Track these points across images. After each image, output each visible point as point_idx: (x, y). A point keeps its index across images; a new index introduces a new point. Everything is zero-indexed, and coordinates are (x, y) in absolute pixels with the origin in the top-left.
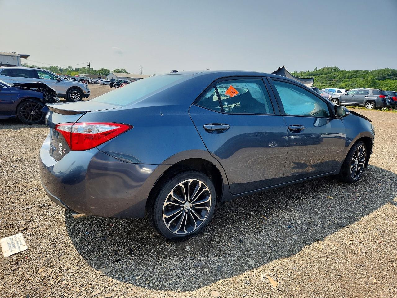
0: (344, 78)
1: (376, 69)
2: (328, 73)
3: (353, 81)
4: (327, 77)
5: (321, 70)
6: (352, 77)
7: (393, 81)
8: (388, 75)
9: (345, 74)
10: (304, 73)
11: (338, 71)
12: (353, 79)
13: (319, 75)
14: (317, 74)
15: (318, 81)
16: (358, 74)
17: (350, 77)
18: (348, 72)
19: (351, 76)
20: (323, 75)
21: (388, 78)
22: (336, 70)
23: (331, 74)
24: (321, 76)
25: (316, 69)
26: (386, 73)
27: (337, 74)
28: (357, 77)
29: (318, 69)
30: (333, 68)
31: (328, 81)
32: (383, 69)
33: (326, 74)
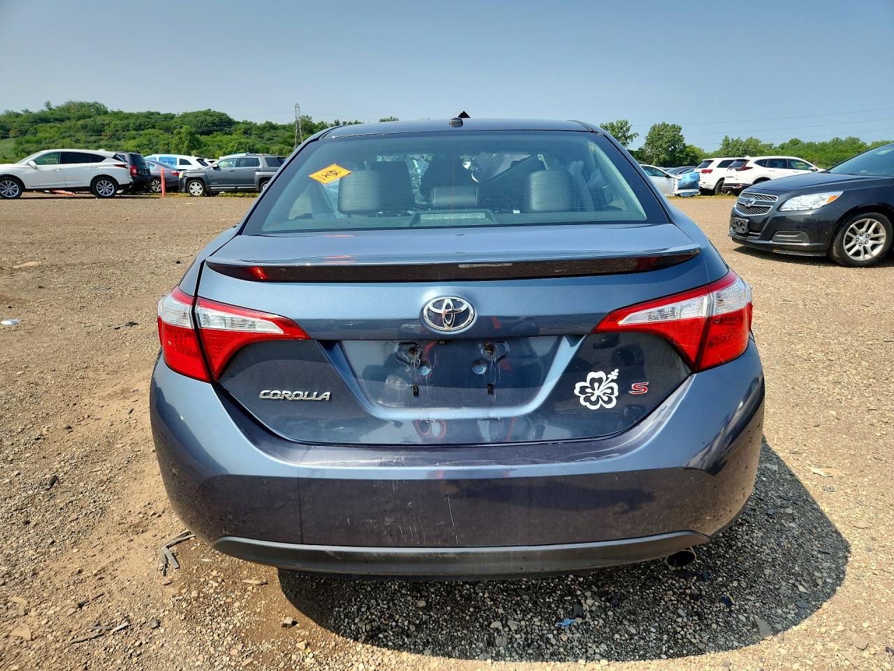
0: (126, 128)
1: (189, 111)
2: (84, 117)
3: (149, 136)
4: (84, 127)
5: (61, 109)
6: (143, 127)
7: (226, 136)
8: (214, 124)
9: (128, 121)
10: (18, 115)
11: (106, 113)
12: (146, 131)
13: (61, 120)
14: (56, 119)
15: (64, 138)
16: (153, 121)
17: (139, 128)
18: (131, 115)
19: (141, 125)
20: (73, 122)
21: (217, 131)
22: (100, 110)
23: (92, 119)
24: (67, 123)
25: (48, 105)
26: (209, 119)
27: (107, 119)
28: (154, 127)
29: (53, 107)
30: (90, 106)
31: (91, 136)
32: (202, 112)
33: (79, 118)
